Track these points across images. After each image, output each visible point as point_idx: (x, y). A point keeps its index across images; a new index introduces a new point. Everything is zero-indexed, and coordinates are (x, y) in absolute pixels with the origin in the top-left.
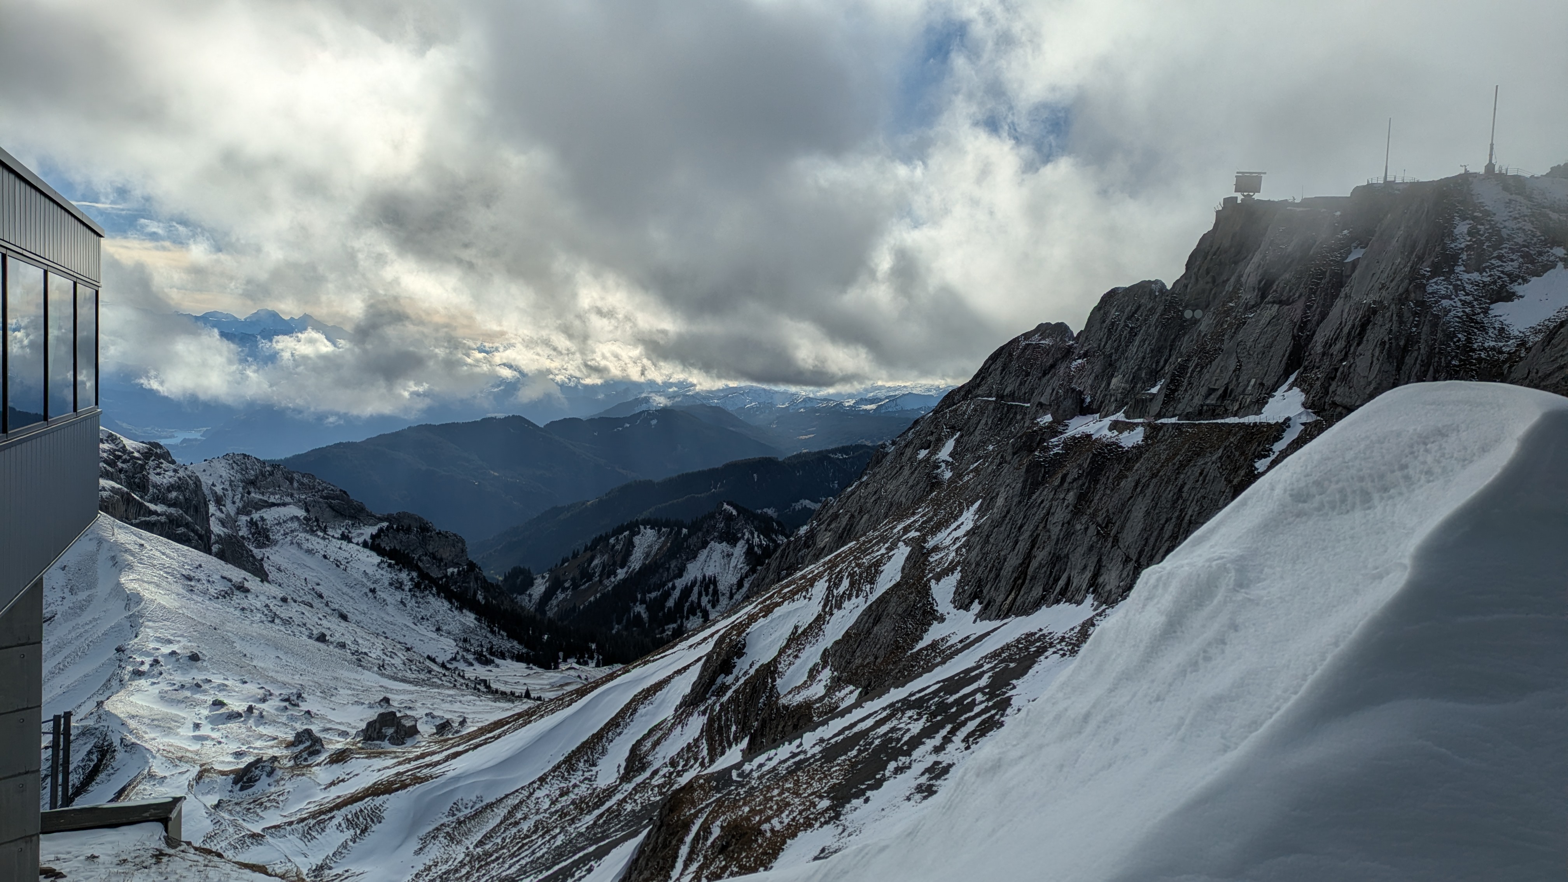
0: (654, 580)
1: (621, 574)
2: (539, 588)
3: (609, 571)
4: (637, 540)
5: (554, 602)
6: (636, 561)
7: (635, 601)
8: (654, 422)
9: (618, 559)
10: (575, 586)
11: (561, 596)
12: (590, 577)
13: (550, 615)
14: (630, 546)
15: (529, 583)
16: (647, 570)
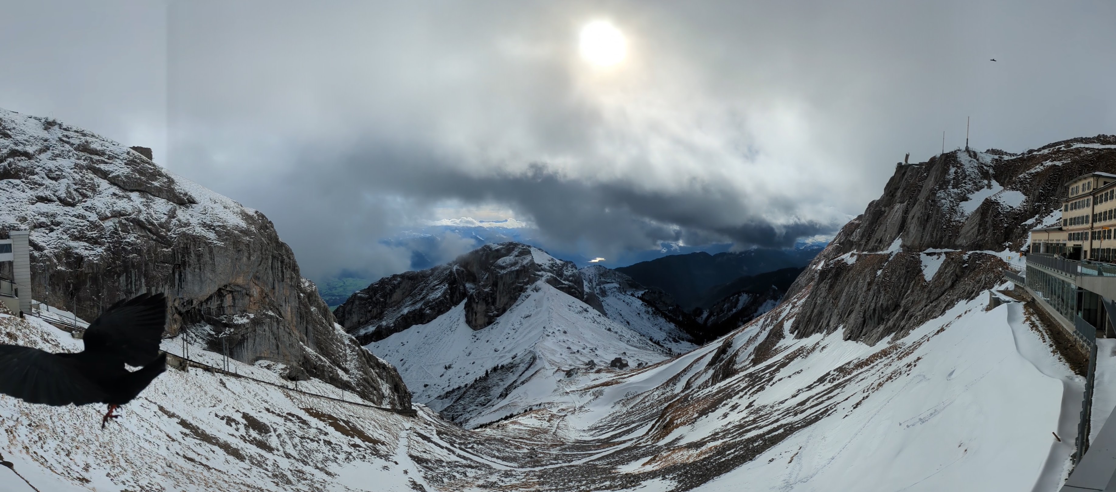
0: (746, 313)
1: (734, 310)
2: (705, 315)
3: (730, 309)
4: (740, 298)
5: (710, 320)
6: (740, 305)
9: (733, 305)
10: (718, 314)
11: (713, 318)
12: (723, 312)
13: (709, 325)
14: (738, 300)
15: (701, 313)
16: (743, 310)
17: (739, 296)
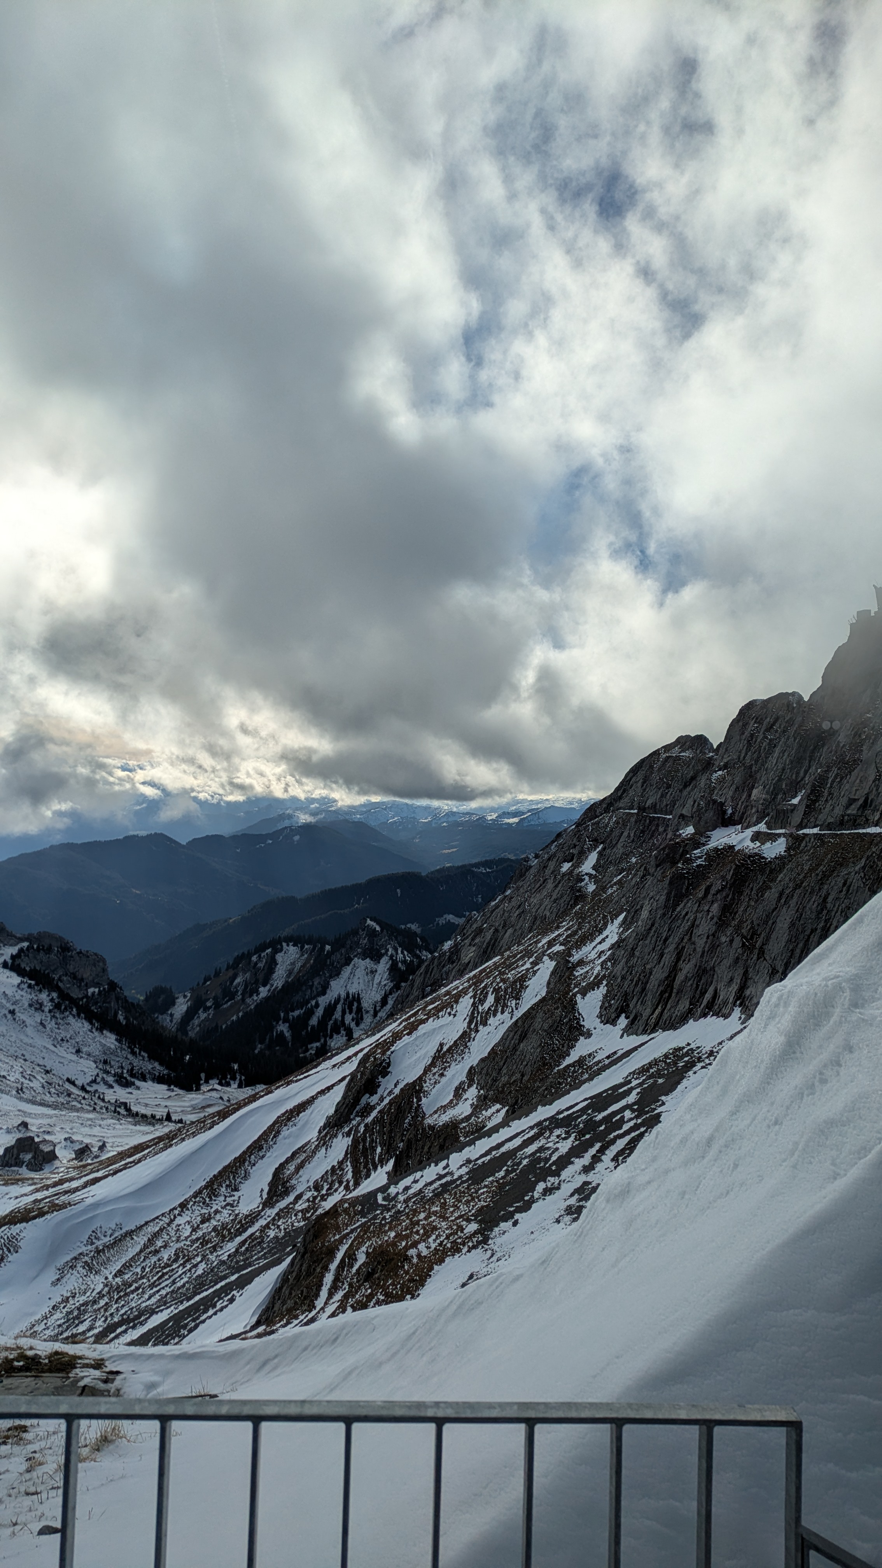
0: (297, 998)
1: (264, 992)
2: (181, 1007)
3: (251, 989)
4: (279, 957)
5: (196, 1022)
6: (279, 979)
7: (278, 1020)
8: (297, 838)
9: (261, 977)
10: (217, 1005)
11: (203, 1016)
12: (232, 996)
13: (192, 1034)
14: (272, 964)
15: (171, 1002)
16: (289, 988)
17: (276, 951)
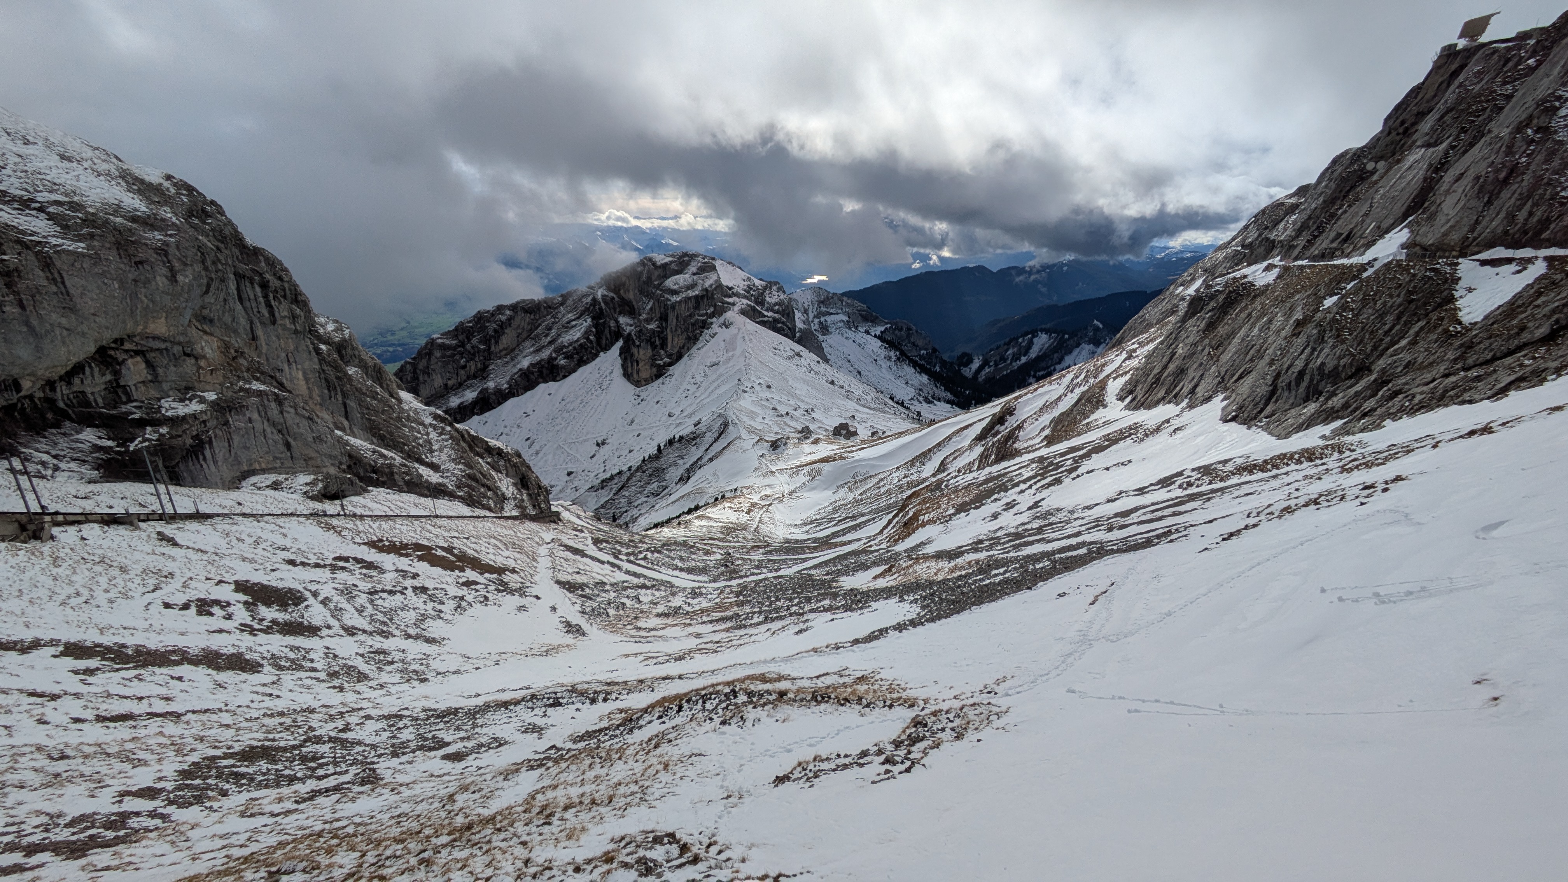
0: (1043, 364)
1: (1024, 359)
2: (976, 364)
3: (1016, 357)
4: (1035, 340)
5: (983, 373)
6: (1034, 353)
7: (1029, 376)
8: (1065, 268)
9: (1023, 351)
10: (996, 365)
11: (987, 370)
12: (1005, 360)
13: (980, 380)
14: (1030, 344)
15: (970, 361)
16: (1039, 358)
17: (1034, 337)
